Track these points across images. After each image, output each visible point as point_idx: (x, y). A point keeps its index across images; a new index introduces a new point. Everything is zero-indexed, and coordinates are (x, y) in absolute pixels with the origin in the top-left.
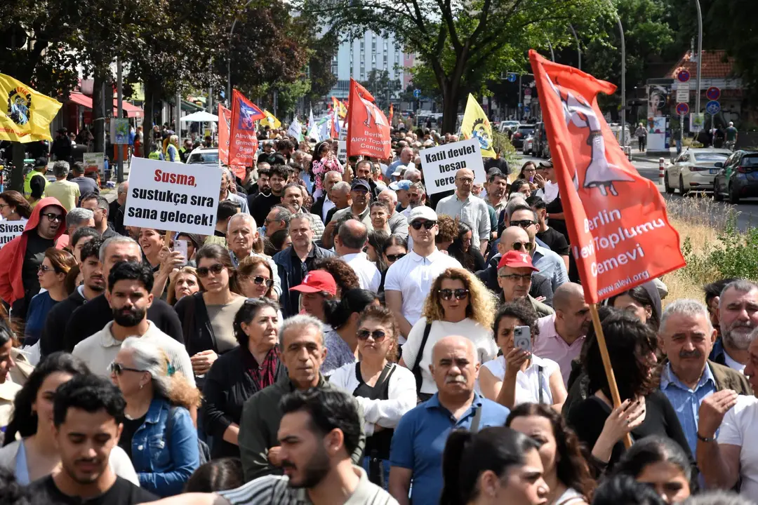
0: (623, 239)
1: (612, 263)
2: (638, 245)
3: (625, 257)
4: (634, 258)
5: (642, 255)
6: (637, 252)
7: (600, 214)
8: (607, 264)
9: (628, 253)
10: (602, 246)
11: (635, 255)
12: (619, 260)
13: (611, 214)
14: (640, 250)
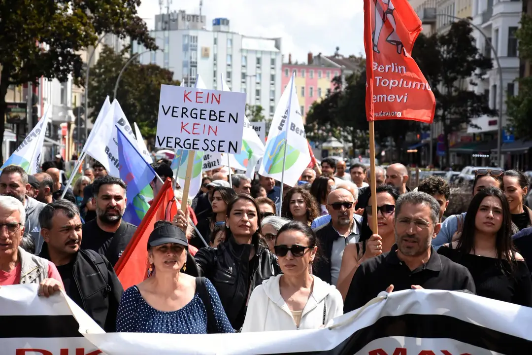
0: (400, 86)
1: (383, 97)
2: (406, 94)
3: (394, 97)
4: (399, 101)
5: (405, 101)
6: (404, 97)
7: (393, 64)
8: (380, 97)
9: (397, 96)
10: (382, 84)
11: (400, 99)
12: (389, 98)
13: (400, 68)
14: (406, 97)
